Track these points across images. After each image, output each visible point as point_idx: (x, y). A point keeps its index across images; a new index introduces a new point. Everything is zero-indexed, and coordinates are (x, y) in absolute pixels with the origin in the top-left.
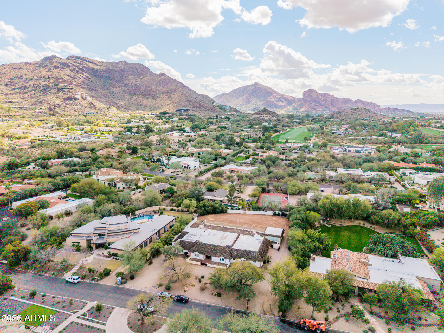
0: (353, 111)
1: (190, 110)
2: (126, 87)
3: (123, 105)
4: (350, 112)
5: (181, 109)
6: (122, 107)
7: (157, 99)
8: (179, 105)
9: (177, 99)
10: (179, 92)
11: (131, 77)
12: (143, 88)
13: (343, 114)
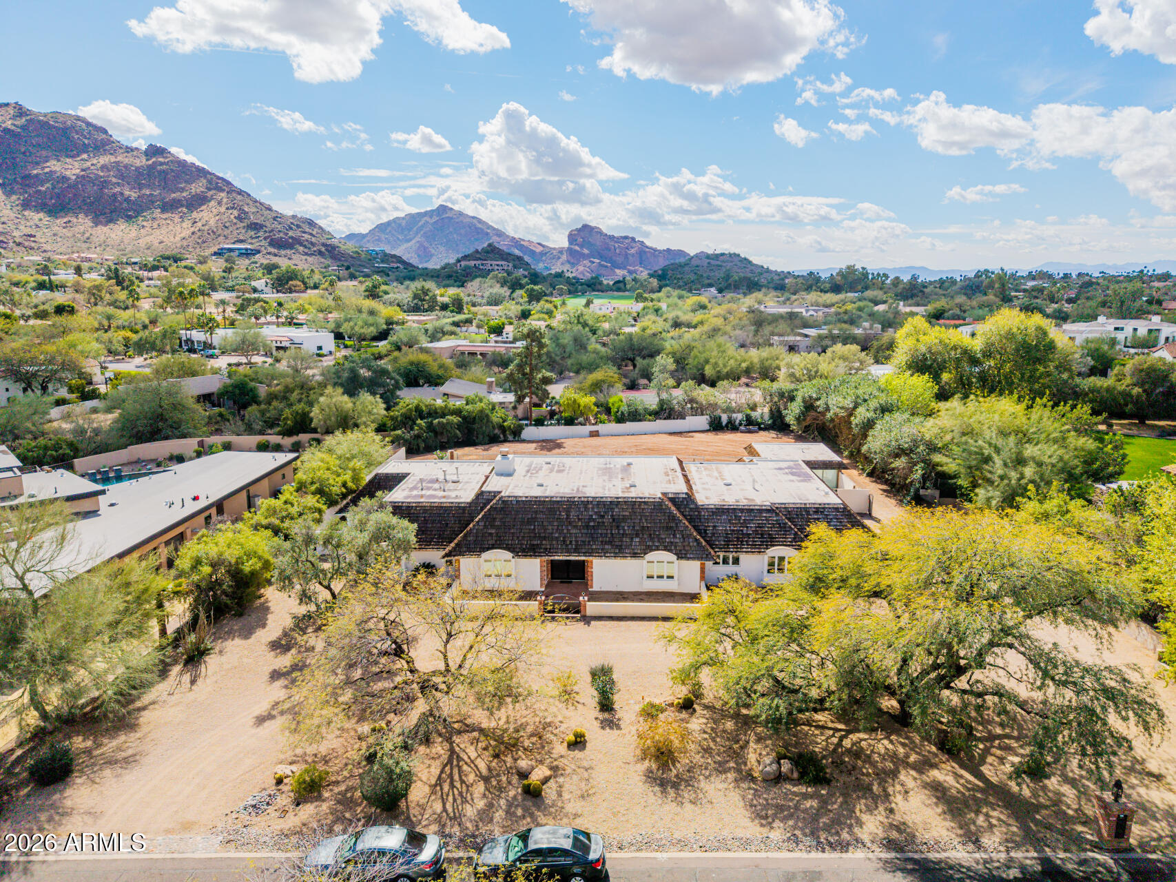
0: (713, 262)
1: (259, 252)
2: (29, 186)
3: (17, 240)
4: (706, 264)
5: (230, 250)
6: (19, 244)
7: (145, 224)
8: (221, 238)
9: (212, 222)
10: (220, 203)
11: (44, 153)
12: (91, 189)
13: (687, 268)
